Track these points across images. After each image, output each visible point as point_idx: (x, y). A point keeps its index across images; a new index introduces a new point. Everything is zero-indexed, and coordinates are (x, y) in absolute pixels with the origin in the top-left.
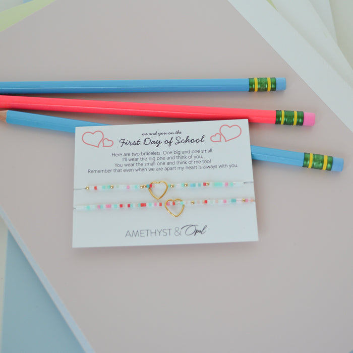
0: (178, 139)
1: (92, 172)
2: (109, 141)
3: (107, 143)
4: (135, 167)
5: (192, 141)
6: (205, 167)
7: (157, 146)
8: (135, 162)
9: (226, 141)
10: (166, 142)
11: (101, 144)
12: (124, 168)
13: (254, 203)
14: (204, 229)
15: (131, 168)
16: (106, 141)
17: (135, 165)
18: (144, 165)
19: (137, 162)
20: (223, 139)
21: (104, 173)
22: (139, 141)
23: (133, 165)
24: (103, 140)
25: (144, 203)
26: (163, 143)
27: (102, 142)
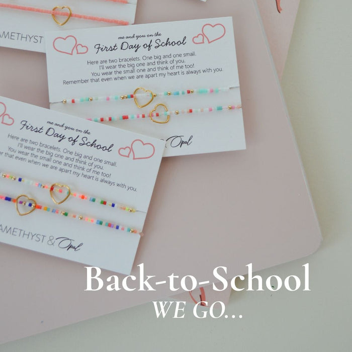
0: (158, 41)
1: (67, 83)
2: (82, 47)
3: (81, 49)
4: (113, 76)
5: (173, 44)
6: (188, 73)
7: (136, 51)
8: (113, 70)
9: (209, 42)
10: (145, 46)
11: (75, 50)
12: (101, 77)
13: (241, 109)
14: (189, 140)
15: (109, 76)
16: (79, 47)
17: (113, 73)
18: (123, 72)
19: (115, 70)
20: (205, 40)
21: (80, 84)
22: (115, 46)
23: (111, 73)
24: (76, 46)
25: (126, 115)
26: (142, 47)
27: (75, 49)
